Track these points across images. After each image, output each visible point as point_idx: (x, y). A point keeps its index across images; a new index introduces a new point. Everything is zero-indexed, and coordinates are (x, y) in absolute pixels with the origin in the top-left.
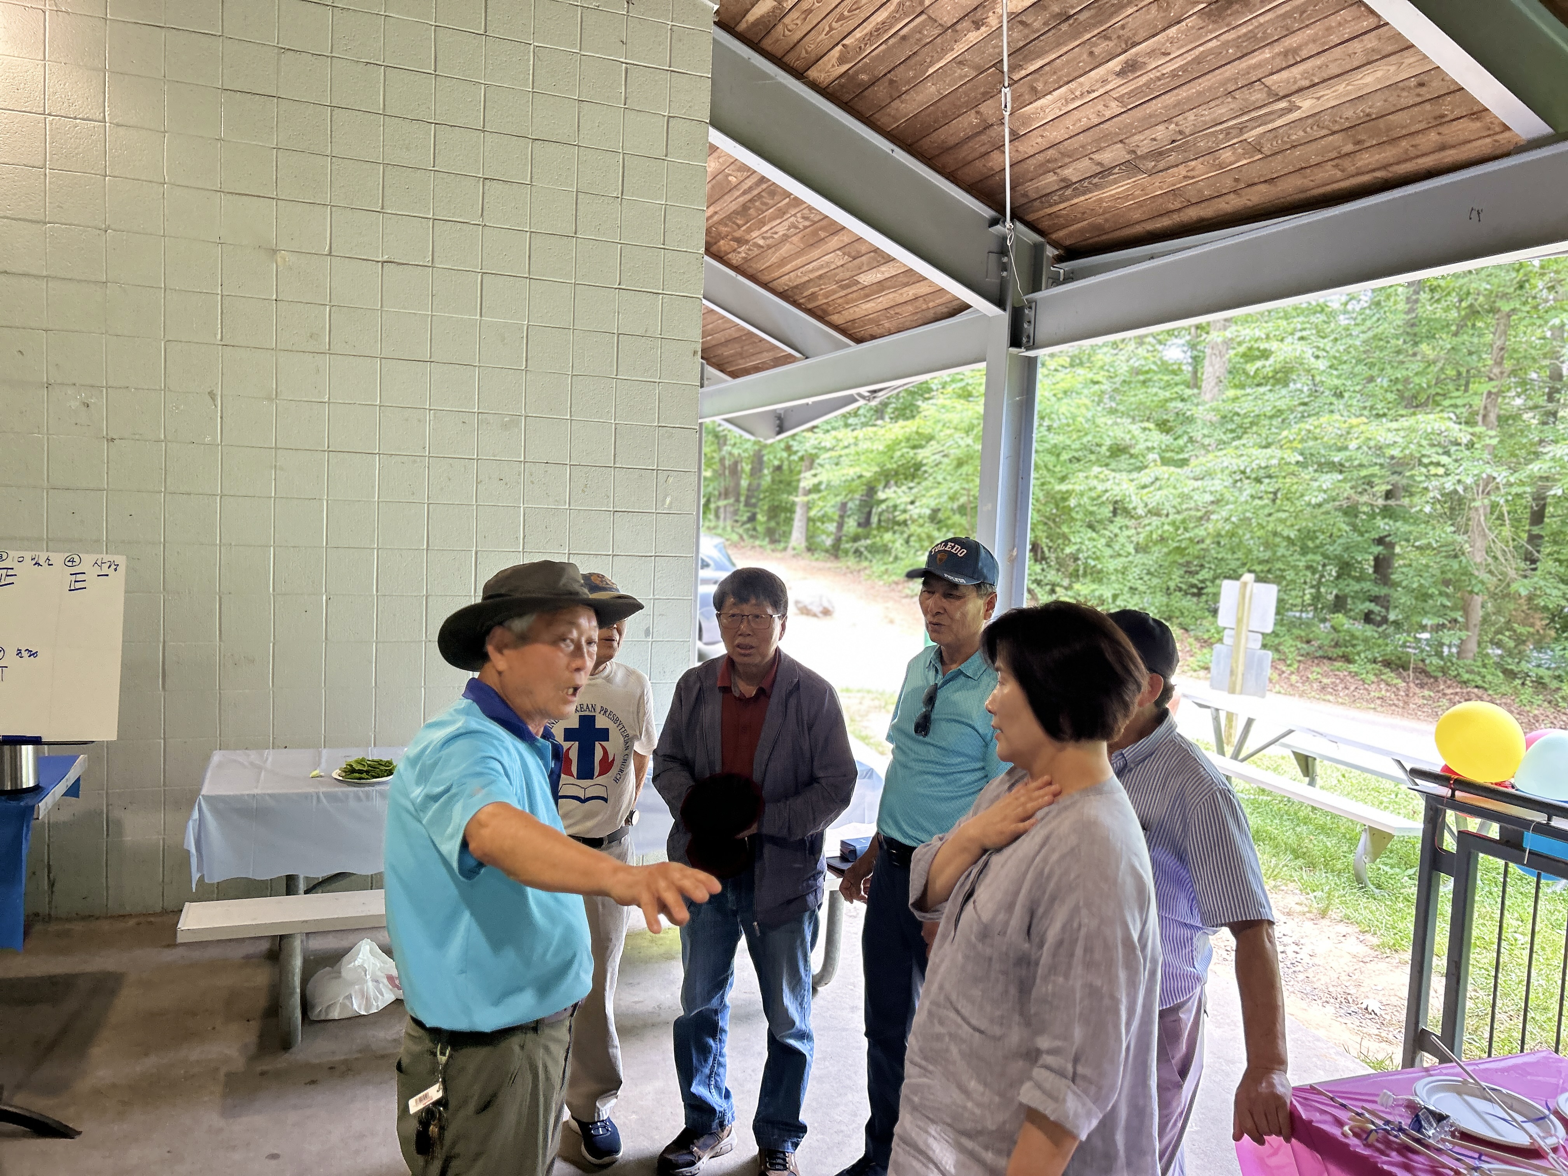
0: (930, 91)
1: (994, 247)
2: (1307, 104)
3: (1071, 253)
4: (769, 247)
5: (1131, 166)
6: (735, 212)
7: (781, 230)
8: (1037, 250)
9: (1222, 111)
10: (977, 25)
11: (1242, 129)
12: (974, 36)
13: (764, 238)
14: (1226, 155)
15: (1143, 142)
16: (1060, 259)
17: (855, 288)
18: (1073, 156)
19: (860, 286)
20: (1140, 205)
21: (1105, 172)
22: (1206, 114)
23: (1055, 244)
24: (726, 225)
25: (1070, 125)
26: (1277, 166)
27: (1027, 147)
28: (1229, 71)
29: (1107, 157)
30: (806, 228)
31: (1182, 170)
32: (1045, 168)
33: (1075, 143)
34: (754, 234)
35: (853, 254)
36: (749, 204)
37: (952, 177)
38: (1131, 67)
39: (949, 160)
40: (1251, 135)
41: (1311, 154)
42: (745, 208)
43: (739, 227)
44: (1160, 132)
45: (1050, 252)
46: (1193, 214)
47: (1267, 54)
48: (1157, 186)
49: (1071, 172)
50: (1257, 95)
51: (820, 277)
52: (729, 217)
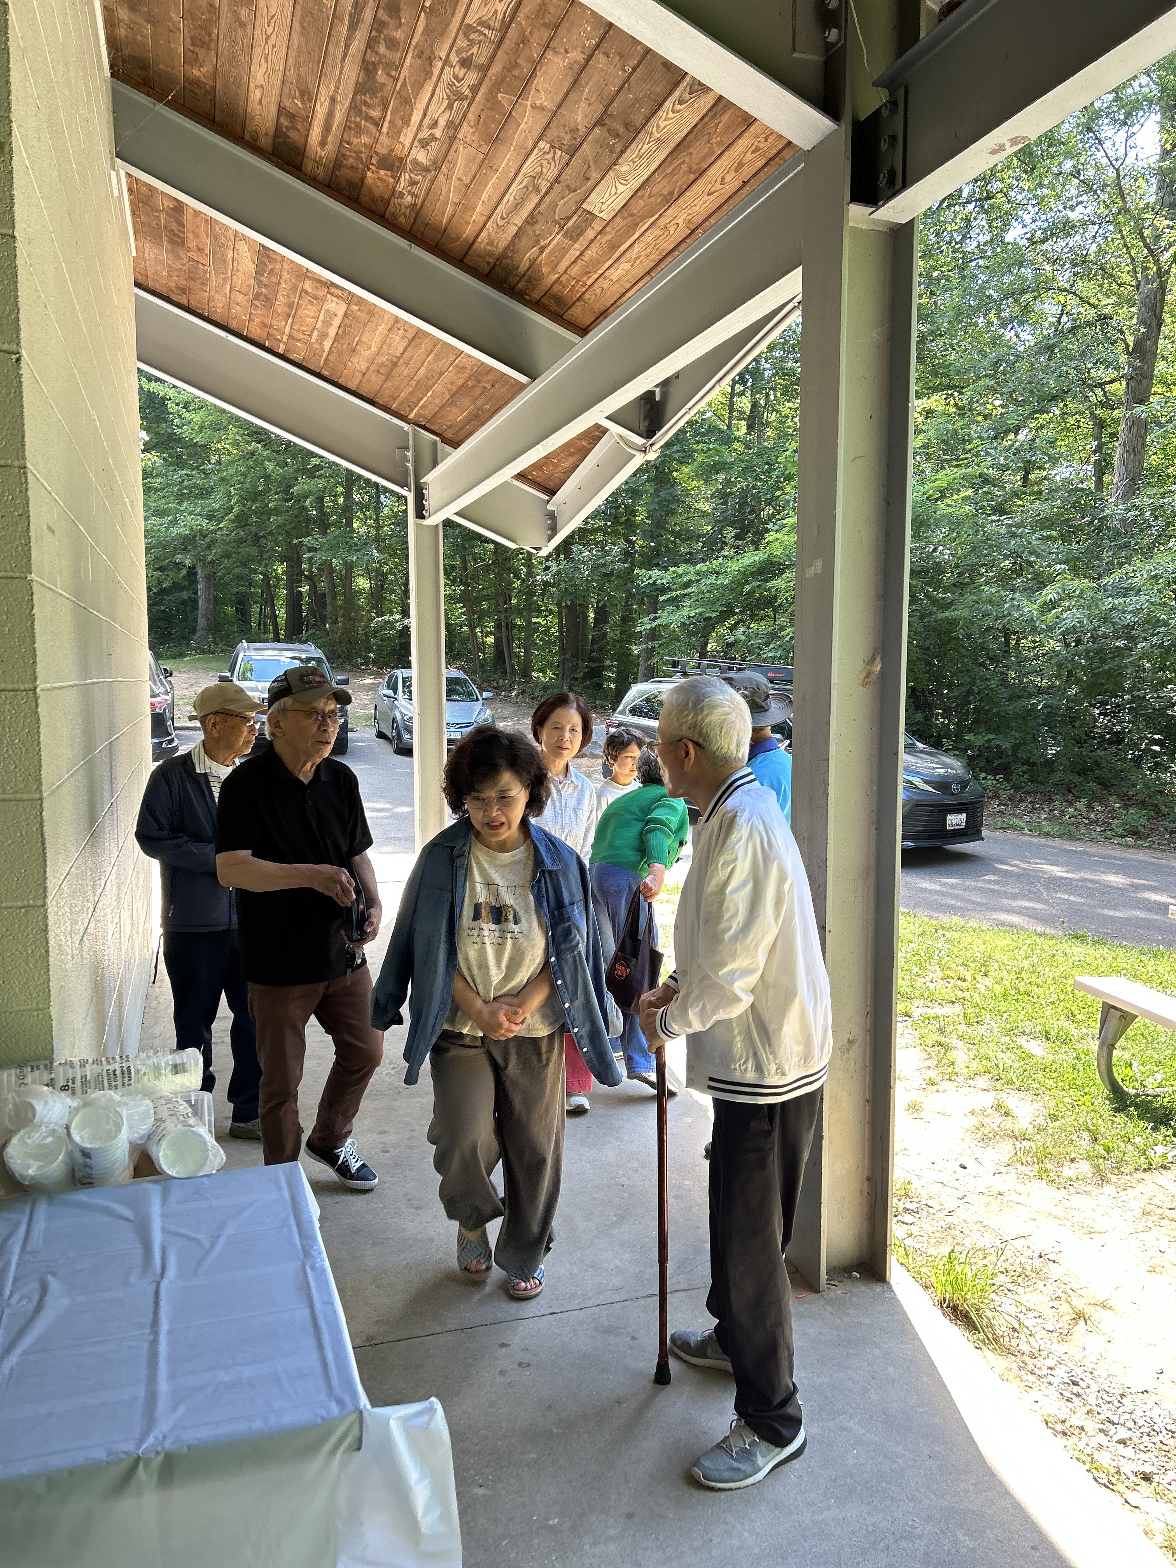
4: (436, 166)
6: (359, 89)
7: (440, 113)
13: (424, 144)
17: (590, 234)
19: (597, 226)
24: (359, 130)
30: (475, 89)
34: (407, 137)
35: (567, 139)
36: (371, 57)
42: (368, 68)
43: (377, 124)
51: (531, 220)
52: (354, 108)
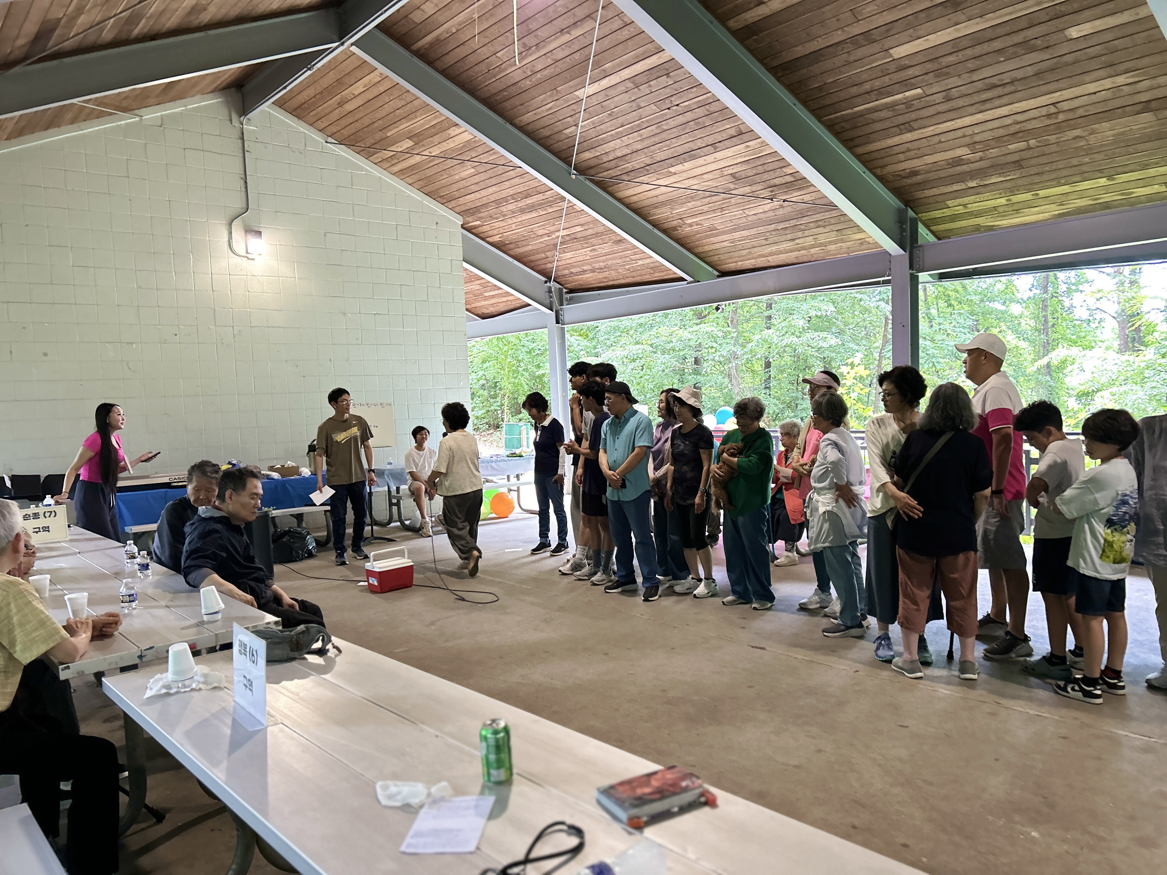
0: (530, 248)
1: (547, 290)
2: (640, 262)
3: (571, 291)
5: (593, 271)
8: (560, 290)
9: (619, 261)
10: (549, 236)
11: (624, 265)
12: (547, 238)
14: (620, 271)
15: (597, 266)
16: (567, 293)
17: (481, 297)
18: (575, 267)
20: (595, 280)
21: (584, 271)
22: (614, 262)
23: (566, 288)
25: (574, 260)
26: (634, 274)
27: (560, 263)
28: (620, 254)
29: (585, 268)
31: (608, 273)
32: (565, 269)
33: (575, 264)
35: (483, 286)
37: (532, 268)
38: (594, 250)
39: (532, 265)
40: (627, 267)
41: (643, 272)
44: (601, 264)
45: (565, 290)
46: (611, 283)
47: (630, 252)
48: (601, 276)
49: (573, 270)
50: (628, 259)
